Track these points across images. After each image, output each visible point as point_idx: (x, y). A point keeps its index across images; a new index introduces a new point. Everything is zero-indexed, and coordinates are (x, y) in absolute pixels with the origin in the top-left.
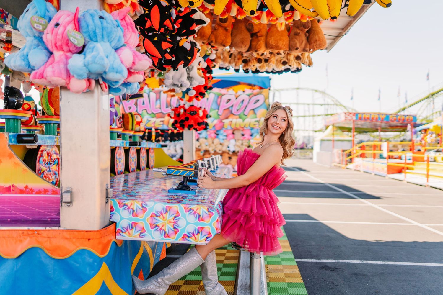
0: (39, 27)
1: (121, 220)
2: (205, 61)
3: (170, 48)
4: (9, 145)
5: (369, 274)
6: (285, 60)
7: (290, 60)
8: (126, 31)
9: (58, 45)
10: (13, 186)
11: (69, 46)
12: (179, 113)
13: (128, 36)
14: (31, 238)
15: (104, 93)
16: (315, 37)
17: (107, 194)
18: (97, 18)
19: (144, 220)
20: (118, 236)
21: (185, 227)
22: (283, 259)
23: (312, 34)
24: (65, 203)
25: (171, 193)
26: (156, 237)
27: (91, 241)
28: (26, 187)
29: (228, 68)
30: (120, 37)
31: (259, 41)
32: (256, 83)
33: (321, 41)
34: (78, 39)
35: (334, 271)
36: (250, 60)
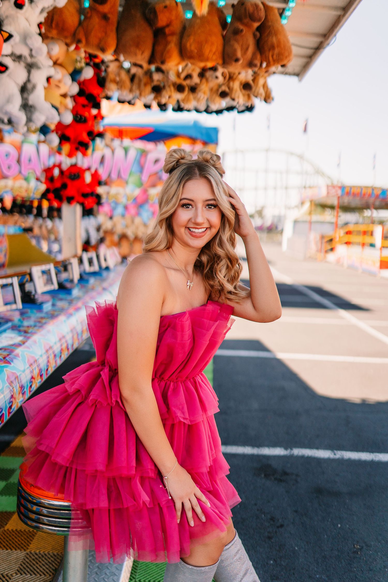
6: (224, 88)
7: (232, 89)
12: (53, 175)
16: (270, 39)
23: (266, 34)
31: (167, 43)
32: (199, 136)
33: (282, 46)
35: (280, 481)
36: (164, 87)
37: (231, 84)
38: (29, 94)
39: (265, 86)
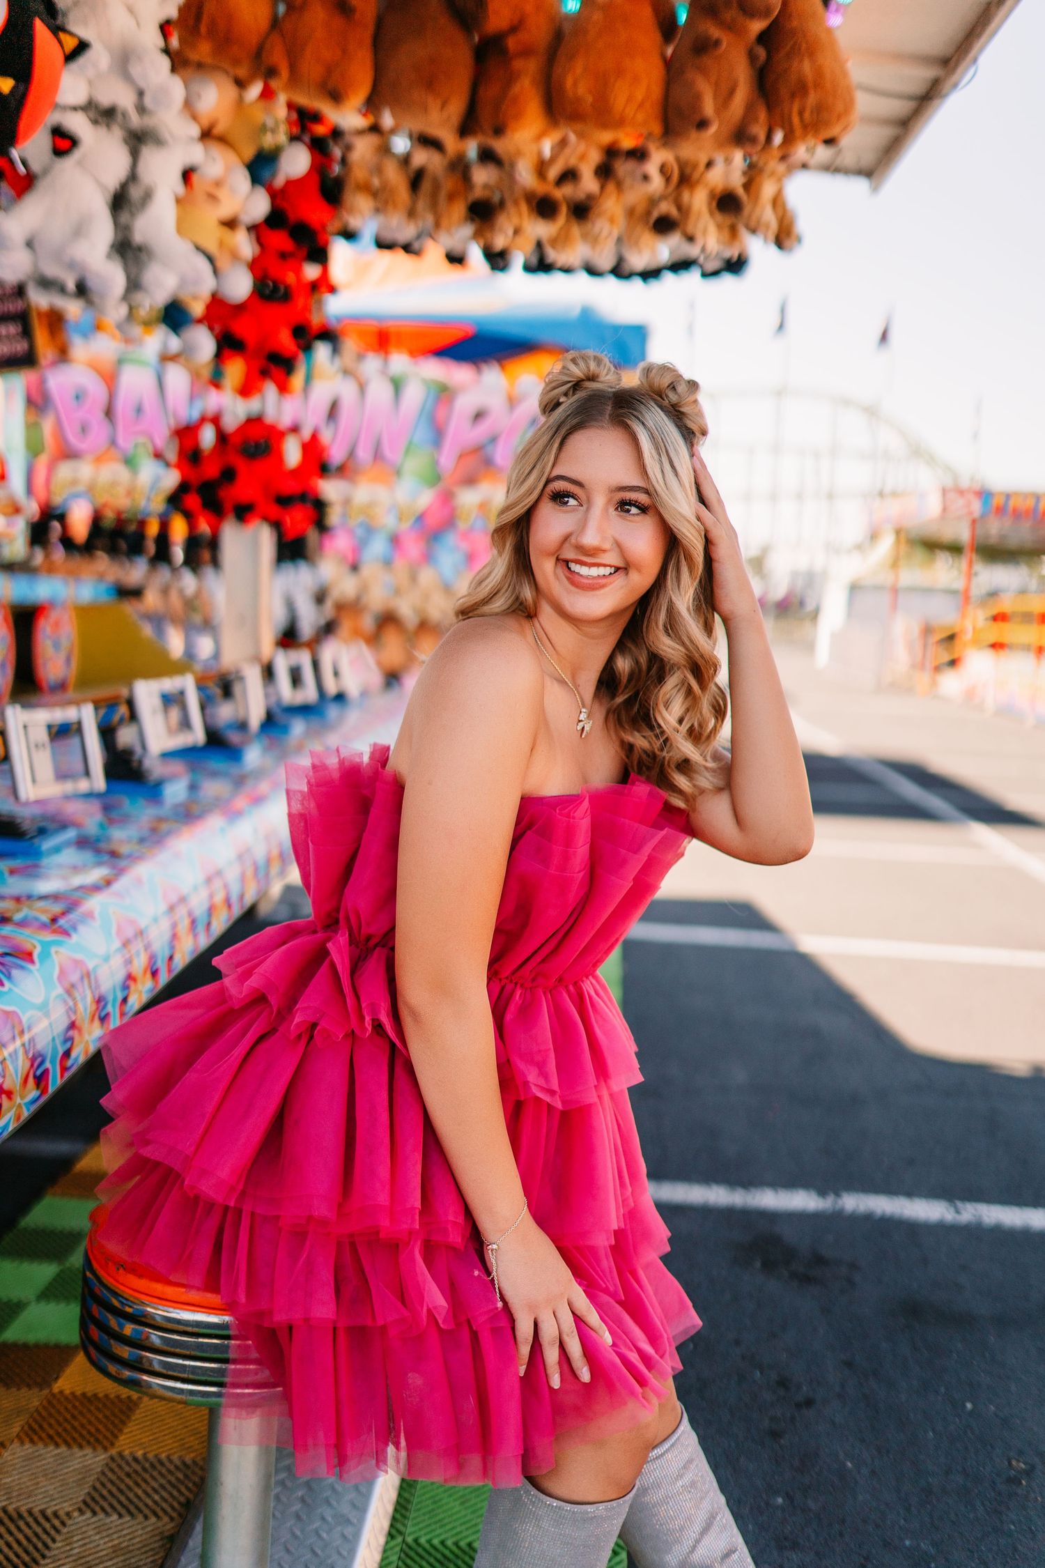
5: (985, 1308)
6: (666, 208)
7: (689, 211)
12: (199, 445)
23: (782, 53)
29: (416, 246)
31: (511, 79)
33: (828, 86)
35: (806, 1280)
36: (502, 204)
37: (686, 196)
38: (133, 215)
39: (778, 201)
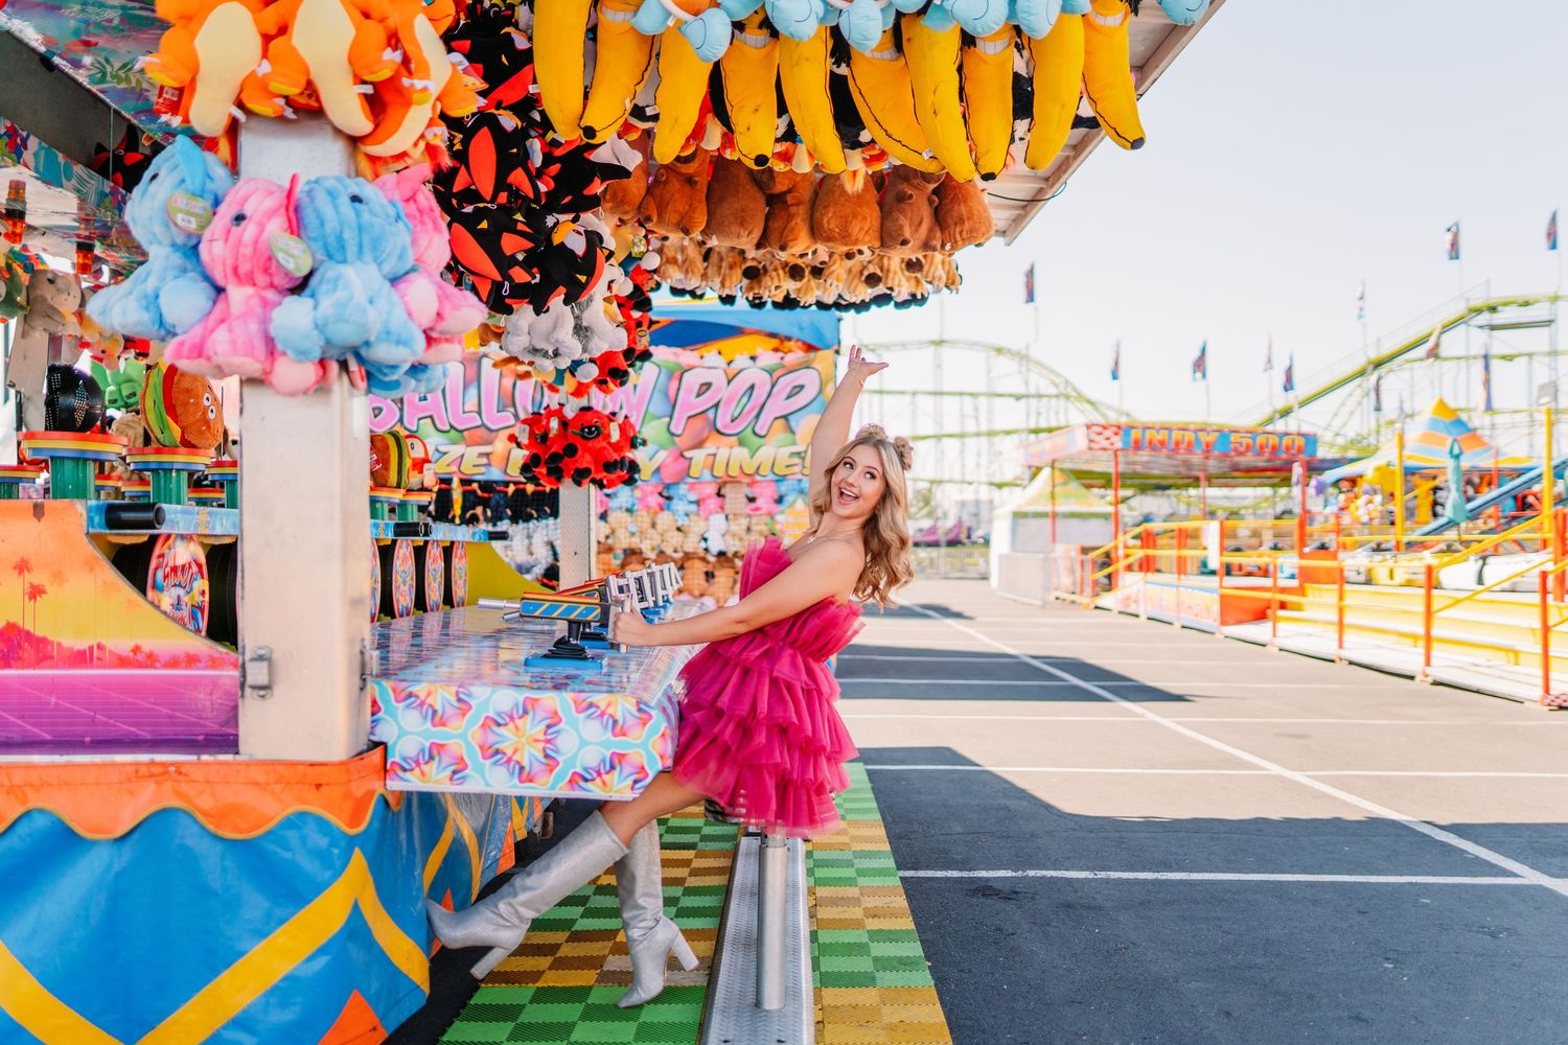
0: (189, 222)
1: (399, 738)
2: (626, 274)
3: (525, 251)
4: (88, 534)
5: (1108, 905)
6: (872, 269)
7: (888, 270)
8: (418, 229)
9: (242, 270)
10: (100, 647)
11: (271, 275)
12: (547, 429)
13: (423, 243)
14: (158, 783)
15: (355, 392)
16: (956, 207)
17: (363, 665)
18: (345, 201)
19: (462, 737)
20: (392, 779)
21: (576, 754)
22: (861, 873)
23: (948, 201)
24: (254, 687)
25: (534, 666)
26: (496, 781)
27: (324, 789)
28: (137, 649)
29: (699, 292)
30: (404, 249)
31: (790, 217)
32: (795, 333)
33: (976, 218)
34: (295, 257)
35: (1007, 899)
36: (766, 270)
37: (885, 261)
